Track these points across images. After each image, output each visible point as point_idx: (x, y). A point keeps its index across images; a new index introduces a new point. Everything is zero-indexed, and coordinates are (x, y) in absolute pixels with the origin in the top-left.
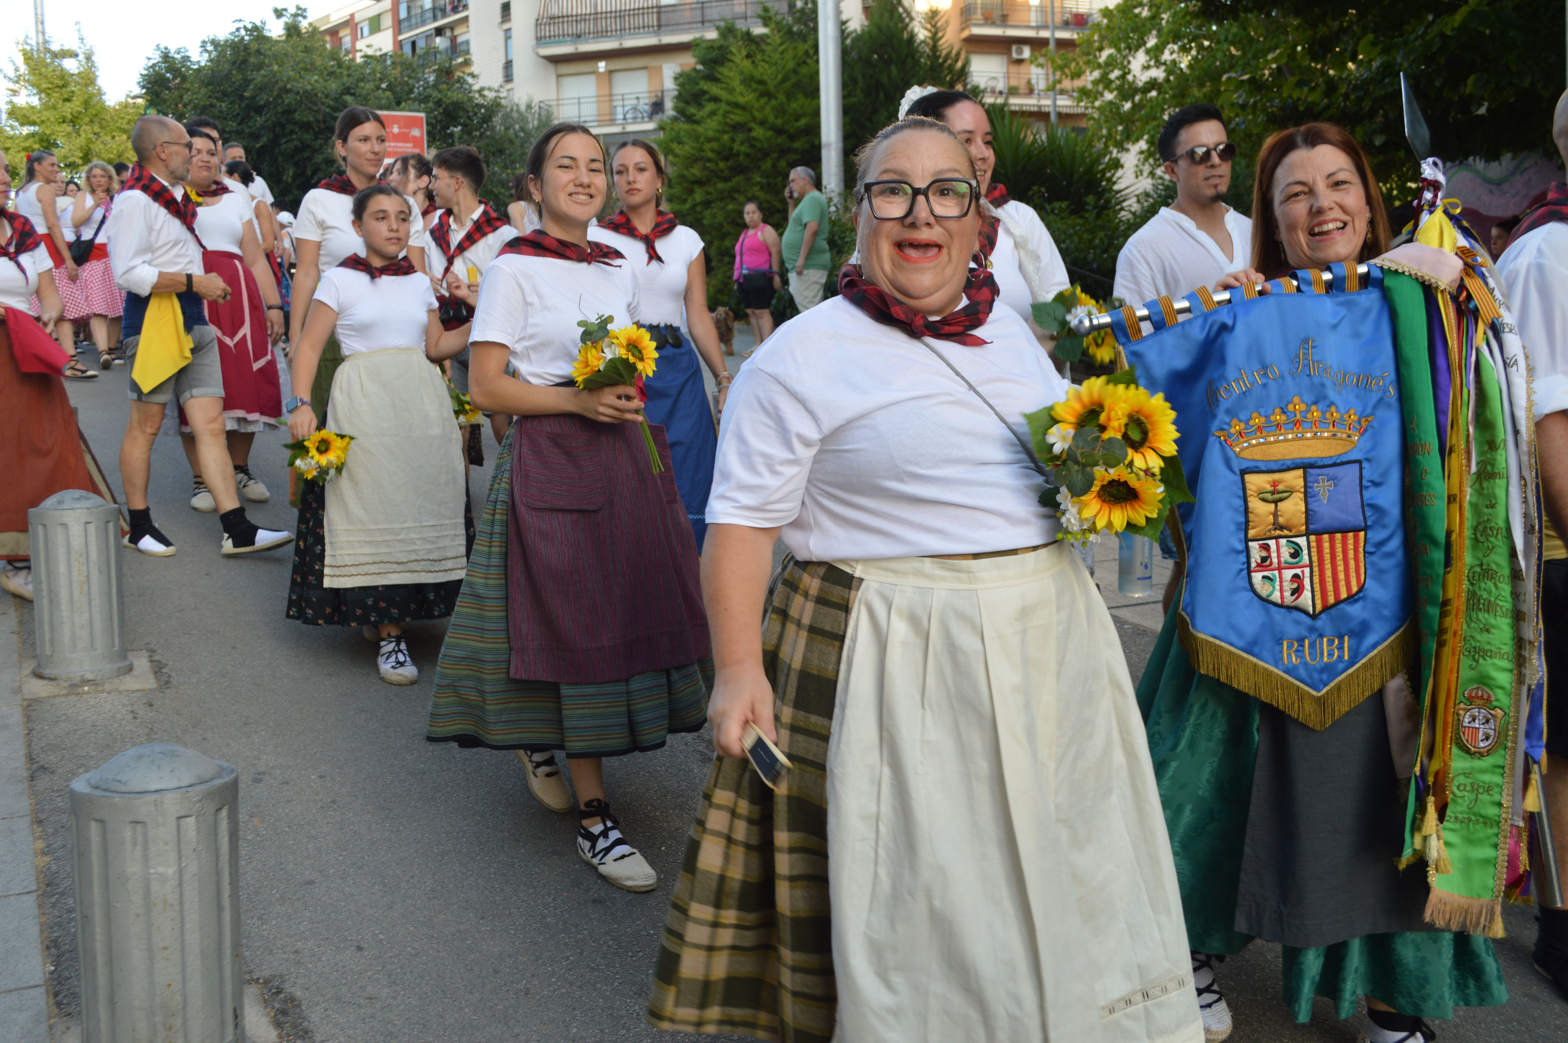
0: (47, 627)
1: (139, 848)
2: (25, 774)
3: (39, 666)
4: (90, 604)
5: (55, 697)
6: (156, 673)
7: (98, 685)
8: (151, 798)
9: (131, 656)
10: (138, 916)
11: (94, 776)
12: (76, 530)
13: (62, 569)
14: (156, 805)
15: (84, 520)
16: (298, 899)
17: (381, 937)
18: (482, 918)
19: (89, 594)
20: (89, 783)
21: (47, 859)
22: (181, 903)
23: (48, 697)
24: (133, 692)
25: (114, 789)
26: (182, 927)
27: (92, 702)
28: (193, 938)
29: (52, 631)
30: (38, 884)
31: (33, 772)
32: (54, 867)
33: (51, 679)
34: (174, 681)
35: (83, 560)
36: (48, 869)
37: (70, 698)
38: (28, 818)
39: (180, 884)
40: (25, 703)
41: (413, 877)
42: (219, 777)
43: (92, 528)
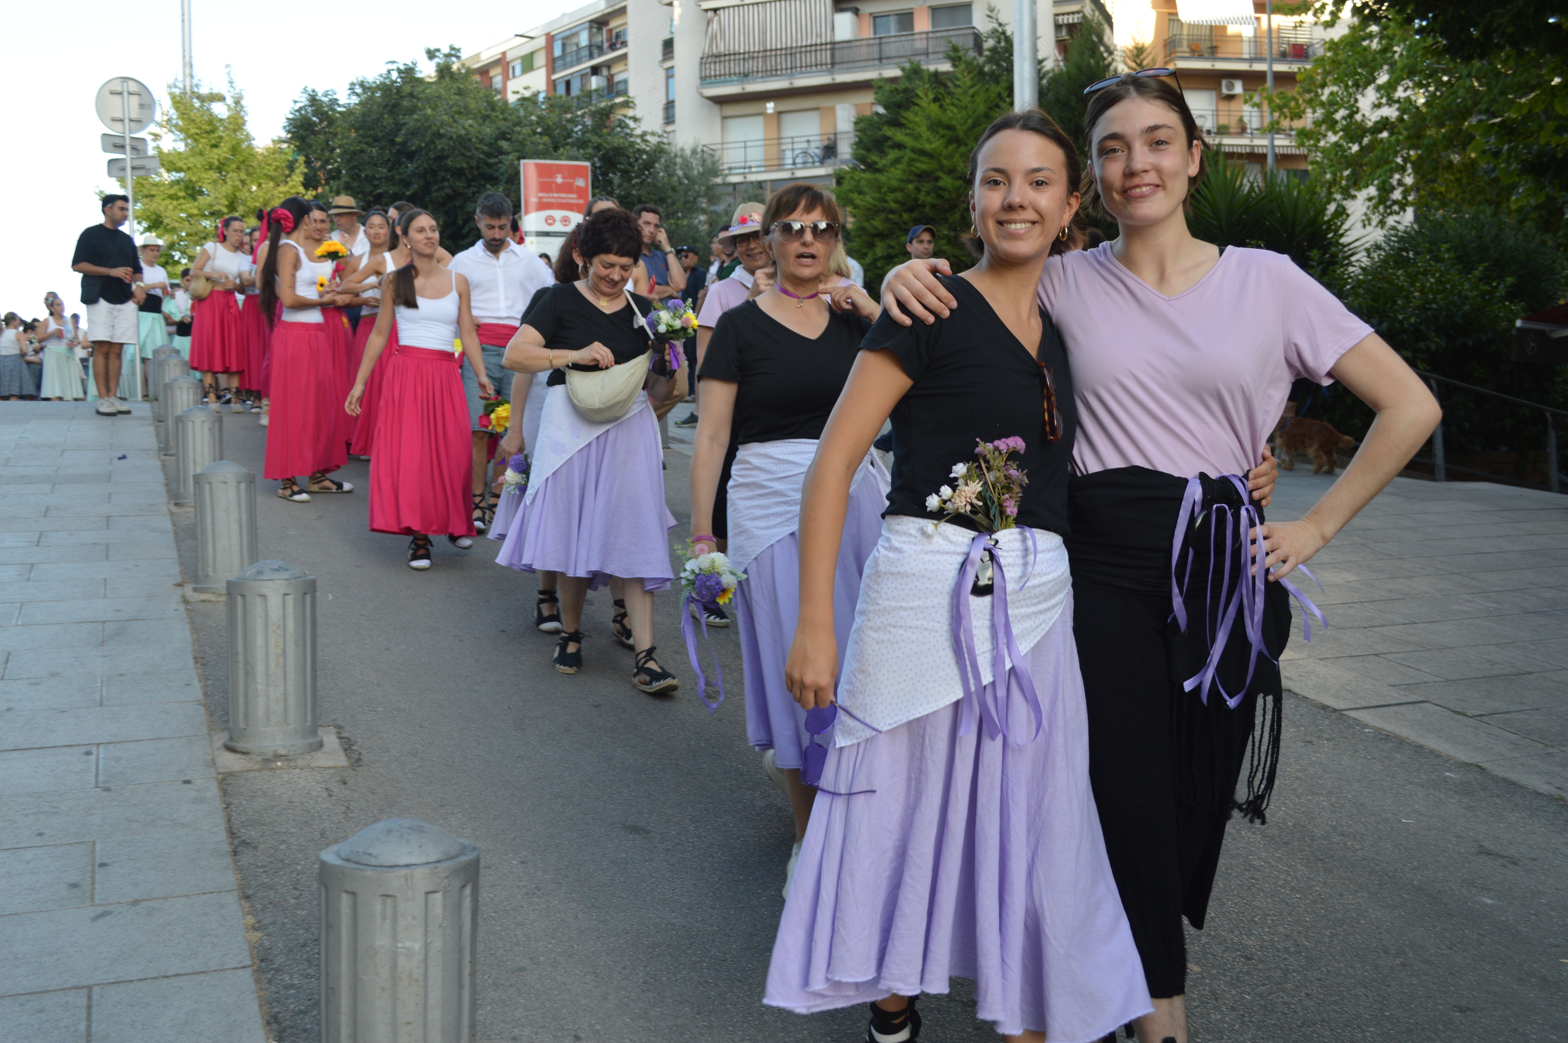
0: (241, 700)
1: (388, 922)
2: (227, 848)
3: (231, 739)
4: (285, 677)
5: (248, 771)
6: (346, 750)
7: (290, 760)
8: (403, 872)
9: (321, 732)
10: (383, 989)
11: (344, 848)
12: (274, 601)
13: (260, 641)
14: (406, 879)
15: (282, 591)
16: (511, 986)
17: (598, 1027)
18: (699, 1013)
19: (285, 667)
20: (339, 856)
21: (258, 934)
22: (426, 979)
23: (242, 771)
24: (325, 768)
25: (365, 862)
26: (426, 1003)
27: (286, 777)
28: (435, 1015)
29: (247, 703)
30: (252, 959)
31: (236, 847)
32: (266, 943)
33: (243, 753)
34: (365, 759)
35: (280, 632)
36: (261, 945)
37: (264, 773)
38: (236, 893)
39: (426, 960)
40: (220, 777)
41: (624, 968)
42: (464, 854)
43: (290, 599)
